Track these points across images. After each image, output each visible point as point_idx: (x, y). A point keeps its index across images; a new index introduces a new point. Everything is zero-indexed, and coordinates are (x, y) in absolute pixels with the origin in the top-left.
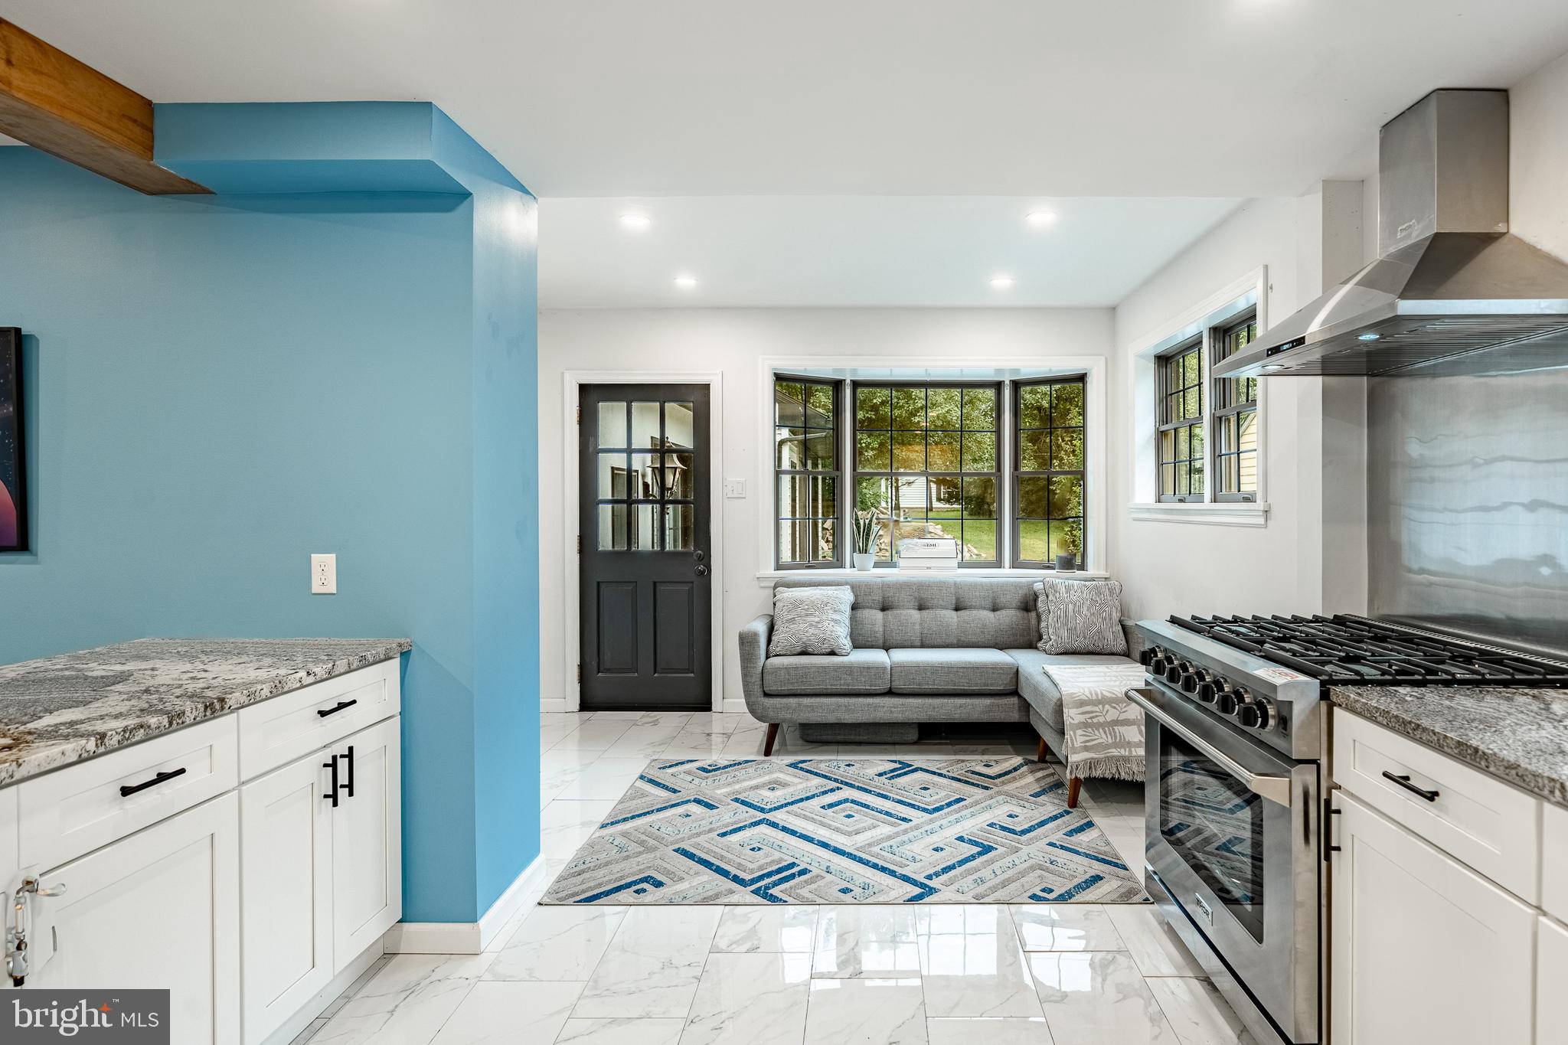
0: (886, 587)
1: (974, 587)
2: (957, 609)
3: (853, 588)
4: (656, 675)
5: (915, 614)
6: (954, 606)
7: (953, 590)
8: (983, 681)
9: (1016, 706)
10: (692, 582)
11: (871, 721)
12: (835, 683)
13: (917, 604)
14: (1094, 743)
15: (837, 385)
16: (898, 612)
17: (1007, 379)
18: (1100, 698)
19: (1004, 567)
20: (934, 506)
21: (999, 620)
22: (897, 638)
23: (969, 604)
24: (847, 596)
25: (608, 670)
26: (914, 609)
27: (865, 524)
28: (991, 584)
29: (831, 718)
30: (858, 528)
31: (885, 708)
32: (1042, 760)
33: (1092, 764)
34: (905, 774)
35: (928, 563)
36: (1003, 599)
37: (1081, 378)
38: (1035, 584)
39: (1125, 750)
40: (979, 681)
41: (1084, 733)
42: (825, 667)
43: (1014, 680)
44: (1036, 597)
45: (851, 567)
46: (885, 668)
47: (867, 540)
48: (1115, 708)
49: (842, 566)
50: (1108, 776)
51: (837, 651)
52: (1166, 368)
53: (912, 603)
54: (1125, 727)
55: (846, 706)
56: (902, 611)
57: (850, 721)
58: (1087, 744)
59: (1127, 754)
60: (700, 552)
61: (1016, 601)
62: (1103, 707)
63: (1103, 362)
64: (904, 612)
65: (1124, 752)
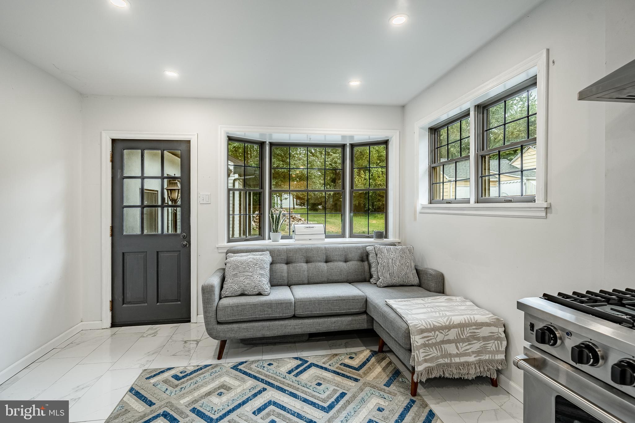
0: (288, 251)
1: (335, 249)
2: (326, 262)
3: (270, 252)
4: (158, 304)
5: (305, 266)
6: (325, 260)
7: (324, 252)
8: (347, 307)
9: (366, 320)
10: (180, 251)
11: (283, 334)
12: (261, 313)
13: (305, 260)
14: (431, 356)
15: (262, 144)
16: (296, 265)
17: (348, 143)
18: (432, 327)
19: (346, 237)
20: (295, 207)
21: (349, 267)
22: (295, 280)
23: (333, 259)
24: (268, 258)
25: (129, 303)
26: (304, 263)
27: (276, 216)
28: (344, 248)
29: (259, 335)
30: (273, 219)
31: (291, 327)
32: (381, 351)
33: (429, 370)
34: (305, 370)
35: (310, 237)
36: (350, 256)
37: (386, 143)
38: (367, 247)
39: (448, 360)
40: (345, 308)
41: (424, 351)
42: (255, 305)
43: (365, 305)
44: (367, 255)
45: (268, 239)
46: (291, 303)
47: (278, 225)
48: (442, 333)
49: (264, 239)
50: (438, 376)
51: (262, 293)
52: (435, 134)
53: (303, 260)
54: (448, 345)
55: (268, 327)
56: (297, 264)
57: (270, 336)
58: (426, 358)
59: (449, 361)
60: (184, 234)
61: (357, 257)
62: (435, 333)
63: (398, 133)
64: (298, 265)
65: (447, 361)
